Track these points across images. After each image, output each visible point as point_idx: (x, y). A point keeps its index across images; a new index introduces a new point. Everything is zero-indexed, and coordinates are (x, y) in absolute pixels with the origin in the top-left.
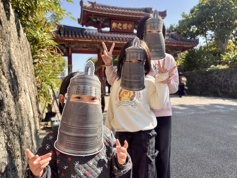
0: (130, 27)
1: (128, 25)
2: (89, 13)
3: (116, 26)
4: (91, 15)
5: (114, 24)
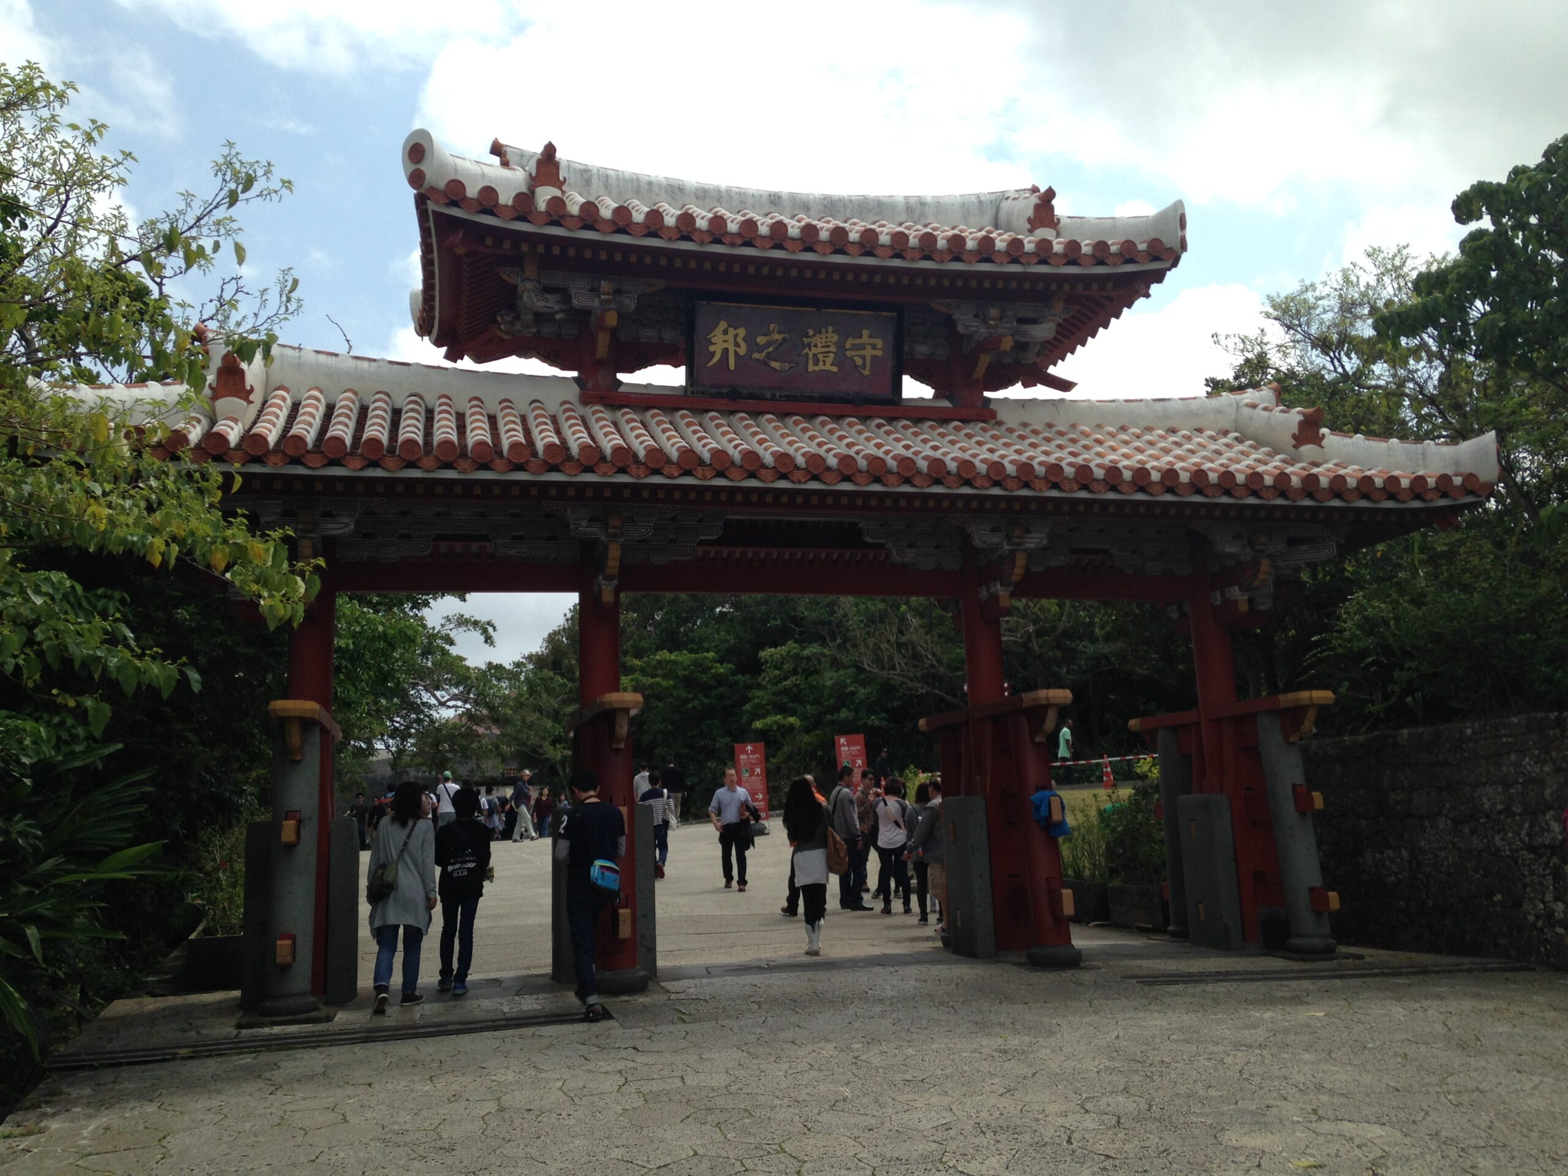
0: (869, 352)
1: (851, 342)
2: (489, 241)
3: (743, 349)
4: (516, 261)
5: (725, 332)
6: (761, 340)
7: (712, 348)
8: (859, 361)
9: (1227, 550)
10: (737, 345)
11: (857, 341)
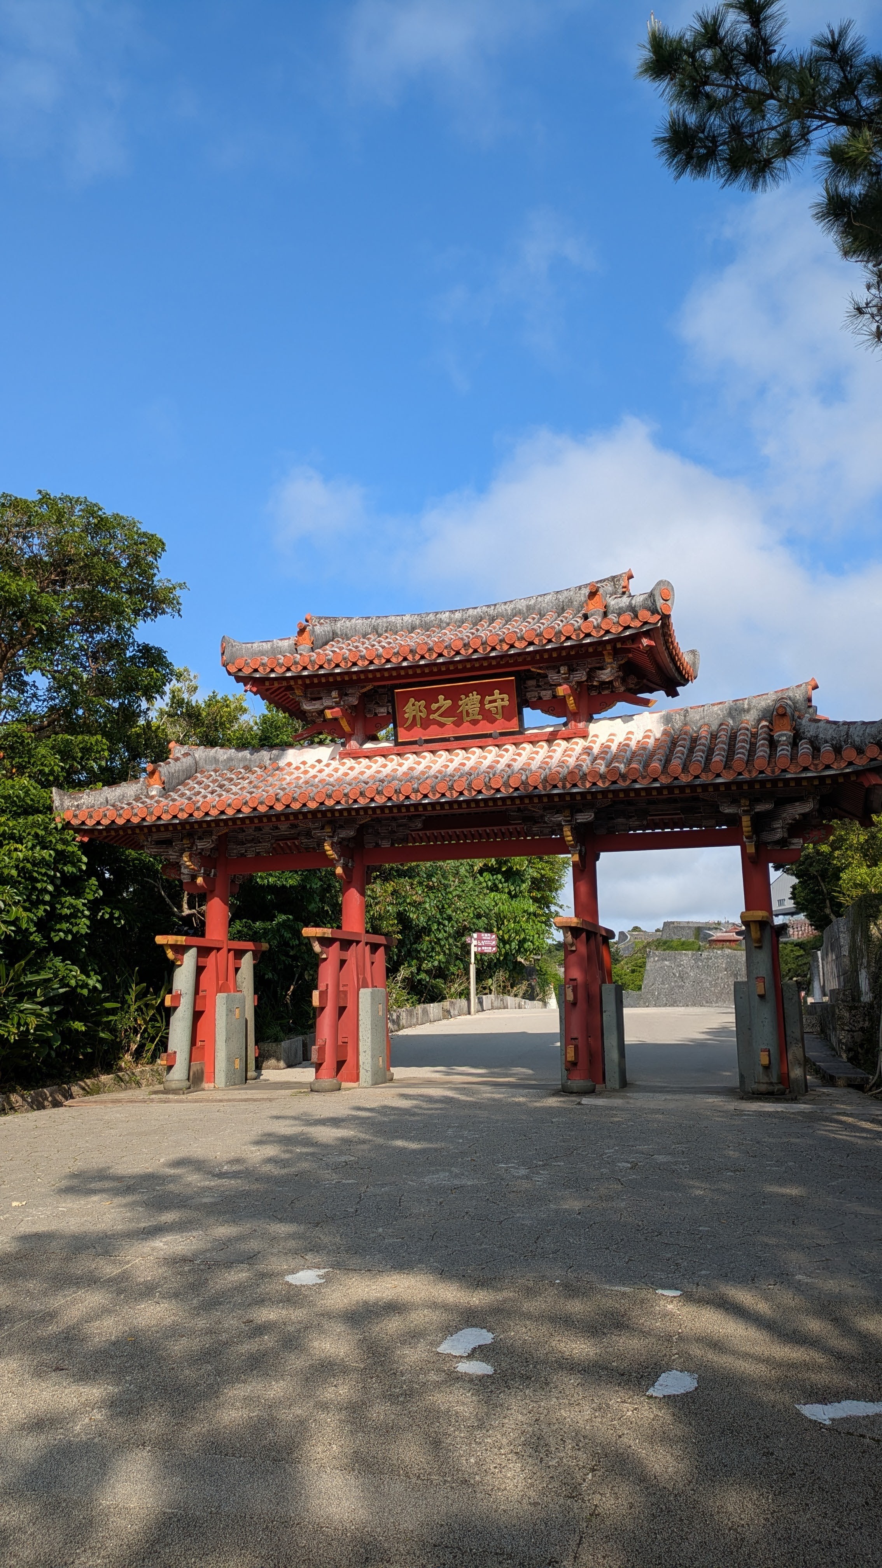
0: (499, 703)
1: (488, 698)
2: (268, 683)
3: (423, 715)
5: (413, 705)
6: (434, 706)
7: (406, 716)
8: (494, 710)
9: (726, 811)
10: (421, 711)
11: (491, 698)
